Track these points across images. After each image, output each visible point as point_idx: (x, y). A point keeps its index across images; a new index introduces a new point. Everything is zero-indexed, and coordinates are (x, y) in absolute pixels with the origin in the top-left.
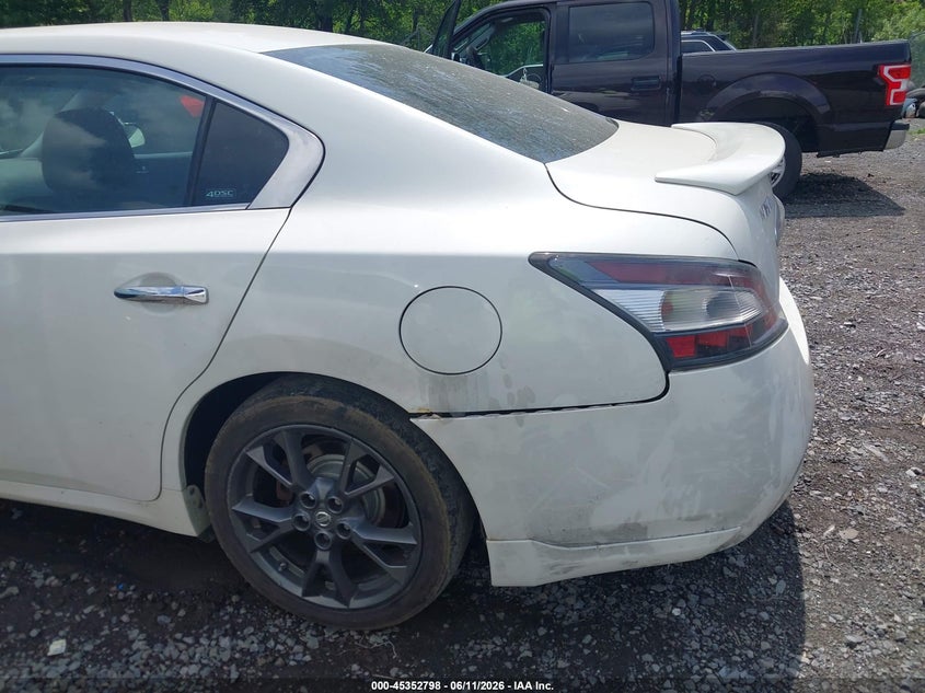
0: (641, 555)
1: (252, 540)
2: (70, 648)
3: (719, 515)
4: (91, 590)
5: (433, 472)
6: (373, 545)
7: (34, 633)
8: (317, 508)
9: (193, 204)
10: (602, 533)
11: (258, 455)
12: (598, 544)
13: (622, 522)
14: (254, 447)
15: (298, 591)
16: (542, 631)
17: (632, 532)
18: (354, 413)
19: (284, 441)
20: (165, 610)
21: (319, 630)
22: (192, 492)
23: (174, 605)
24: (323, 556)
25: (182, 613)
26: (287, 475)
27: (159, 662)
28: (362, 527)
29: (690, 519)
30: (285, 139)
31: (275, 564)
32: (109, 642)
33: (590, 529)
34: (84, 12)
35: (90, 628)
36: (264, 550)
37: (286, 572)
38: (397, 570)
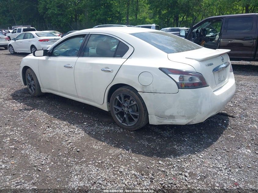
0: (174, 122)
1: (115, 112)
2: (87, 124)
3: (188, 116)
4: (92, 118)
5: (142, 103)
6: (132, 115)
7: (82, 122)
8: (125, 108)
9: (114, 57)
10: (167, 116)
11: (118, 97)
12: (166, 118)
13: (170, 114)
14: (117, 96)
15: (121, 122)
16: (159, 136)
17: (172, 117)
18: (132, 92)
19: (122, 96)
20: (101, 122)
21: (123, 129)
22: (108, 103)
23: (103, 122)
24: (125, 116)
25: (104, 123)
26: (121, 101)
27: (99, 128)
28: (131, 112)
29: (182, 116)
30: (128, 48)
31: (118, 117)
32: (92, 125)
33: (165, 115)
34: (118, 16)
35: (91, 123)
36: (117, 114)
37: (120, 119)
38: (136, 120)
